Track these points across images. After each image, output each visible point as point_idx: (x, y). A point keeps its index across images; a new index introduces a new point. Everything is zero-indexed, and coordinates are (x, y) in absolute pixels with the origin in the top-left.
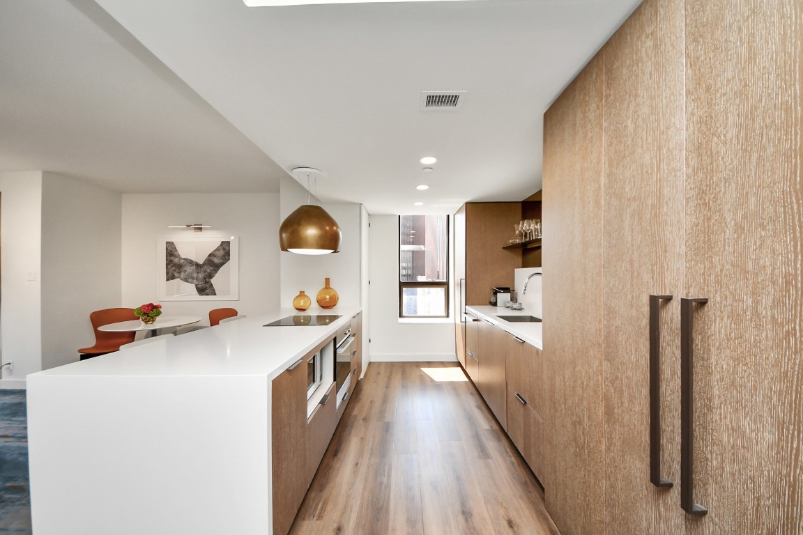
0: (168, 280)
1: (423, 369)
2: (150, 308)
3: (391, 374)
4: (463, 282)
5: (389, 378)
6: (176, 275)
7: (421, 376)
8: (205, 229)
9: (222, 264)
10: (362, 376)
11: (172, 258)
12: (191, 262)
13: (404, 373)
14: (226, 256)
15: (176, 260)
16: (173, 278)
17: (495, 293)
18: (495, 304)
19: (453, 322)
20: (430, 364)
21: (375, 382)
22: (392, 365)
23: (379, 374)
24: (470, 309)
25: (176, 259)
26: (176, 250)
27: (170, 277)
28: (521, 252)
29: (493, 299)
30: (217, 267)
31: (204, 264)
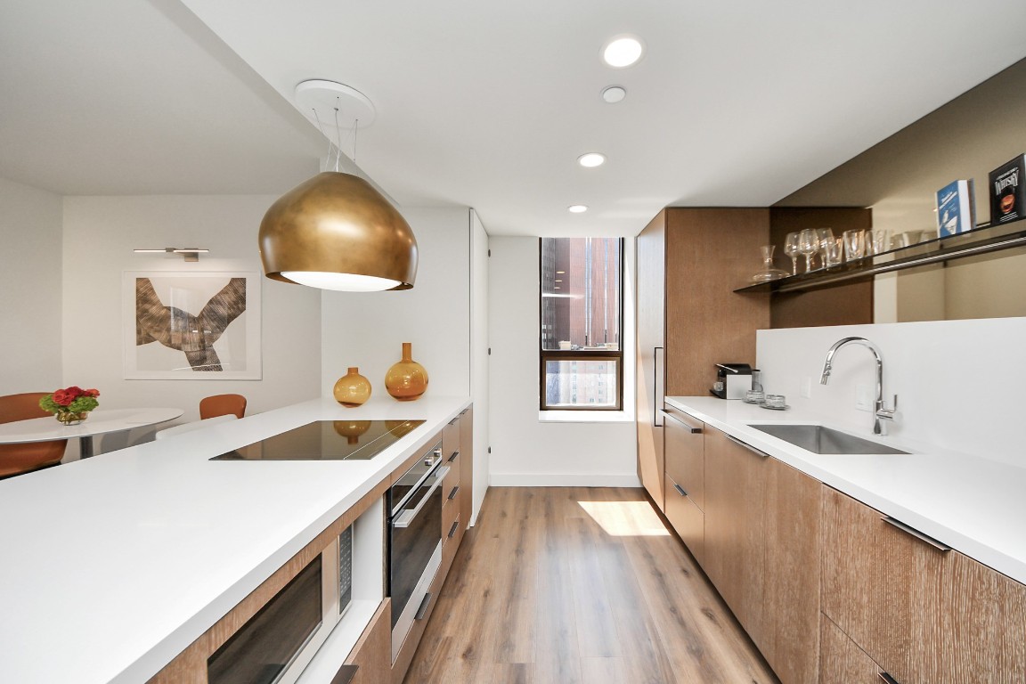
0: (139, 343)
1: (582, 504)
2: (72, 396)
3: (527, 517)
4: (661, 353)
5: (523, 528)
6: (155, 335)
7: (582, 520)
8: (204, 256)
9: (231, 318)
10: (472, 523)
11: (147, 306)
12: (179, 314)
13: (549, 514)
14: (239, 304)
15: (153, 310)
16: (149, 339)
17: (722, 374)
18: (722, 395)
19: (632, 419)
20: (594, 493)
21: (497, 536)
22: (528, 495)
23: (504, 514)
24: (673, 401)
25: (154, 308)
26: (154, 293)
27: (144, 338)
28: (768, 299)
29: (717, 386)
30: (224, 322)
31: (201, 316)
